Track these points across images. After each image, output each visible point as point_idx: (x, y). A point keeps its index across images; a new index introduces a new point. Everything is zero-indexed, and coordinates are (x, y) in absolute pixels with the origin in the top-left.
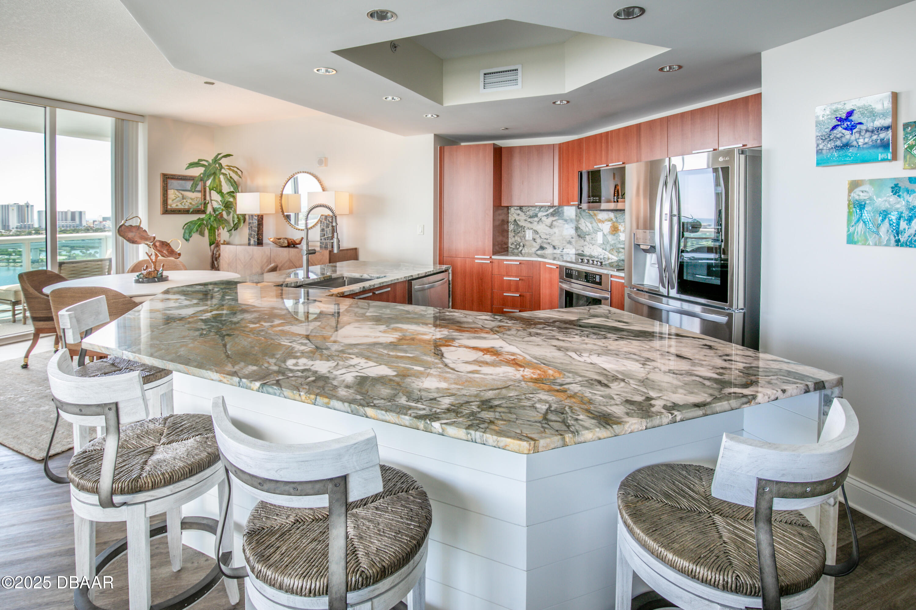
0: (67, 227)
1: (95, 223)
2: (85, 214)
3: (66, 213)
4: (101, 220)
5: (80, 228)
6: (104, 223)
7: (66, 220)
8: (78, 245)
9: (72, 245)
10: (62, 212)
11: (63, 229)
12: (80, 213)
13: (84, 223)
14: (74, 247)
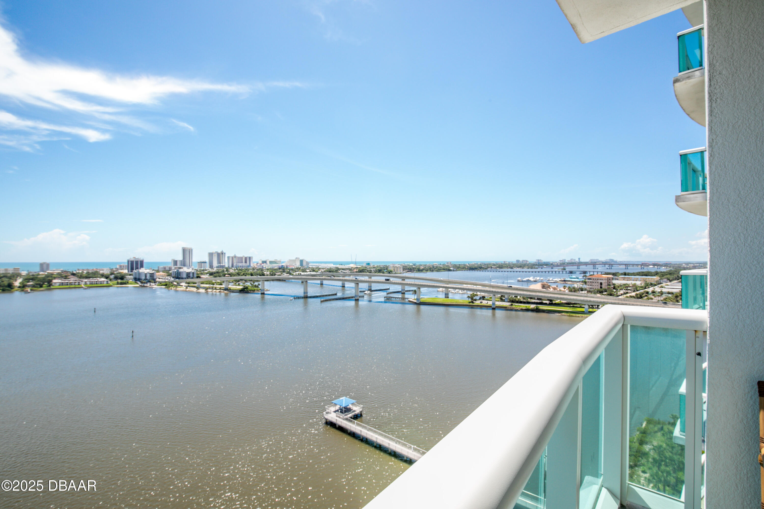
0: (242, 267)
1: (258, 265)
2: (252, 258)
3: (242, 258)
4: (261, 262)
5: (250, 268)
6: (263, 265)
7: (242, 262)
8: (248, 279)
9: (246, 279)
10: (240, 257)
11: (240, 268)
12: (250, 258)
13: (252, 265)
14: (246, 280)
